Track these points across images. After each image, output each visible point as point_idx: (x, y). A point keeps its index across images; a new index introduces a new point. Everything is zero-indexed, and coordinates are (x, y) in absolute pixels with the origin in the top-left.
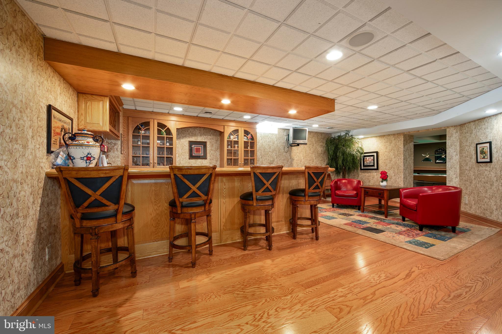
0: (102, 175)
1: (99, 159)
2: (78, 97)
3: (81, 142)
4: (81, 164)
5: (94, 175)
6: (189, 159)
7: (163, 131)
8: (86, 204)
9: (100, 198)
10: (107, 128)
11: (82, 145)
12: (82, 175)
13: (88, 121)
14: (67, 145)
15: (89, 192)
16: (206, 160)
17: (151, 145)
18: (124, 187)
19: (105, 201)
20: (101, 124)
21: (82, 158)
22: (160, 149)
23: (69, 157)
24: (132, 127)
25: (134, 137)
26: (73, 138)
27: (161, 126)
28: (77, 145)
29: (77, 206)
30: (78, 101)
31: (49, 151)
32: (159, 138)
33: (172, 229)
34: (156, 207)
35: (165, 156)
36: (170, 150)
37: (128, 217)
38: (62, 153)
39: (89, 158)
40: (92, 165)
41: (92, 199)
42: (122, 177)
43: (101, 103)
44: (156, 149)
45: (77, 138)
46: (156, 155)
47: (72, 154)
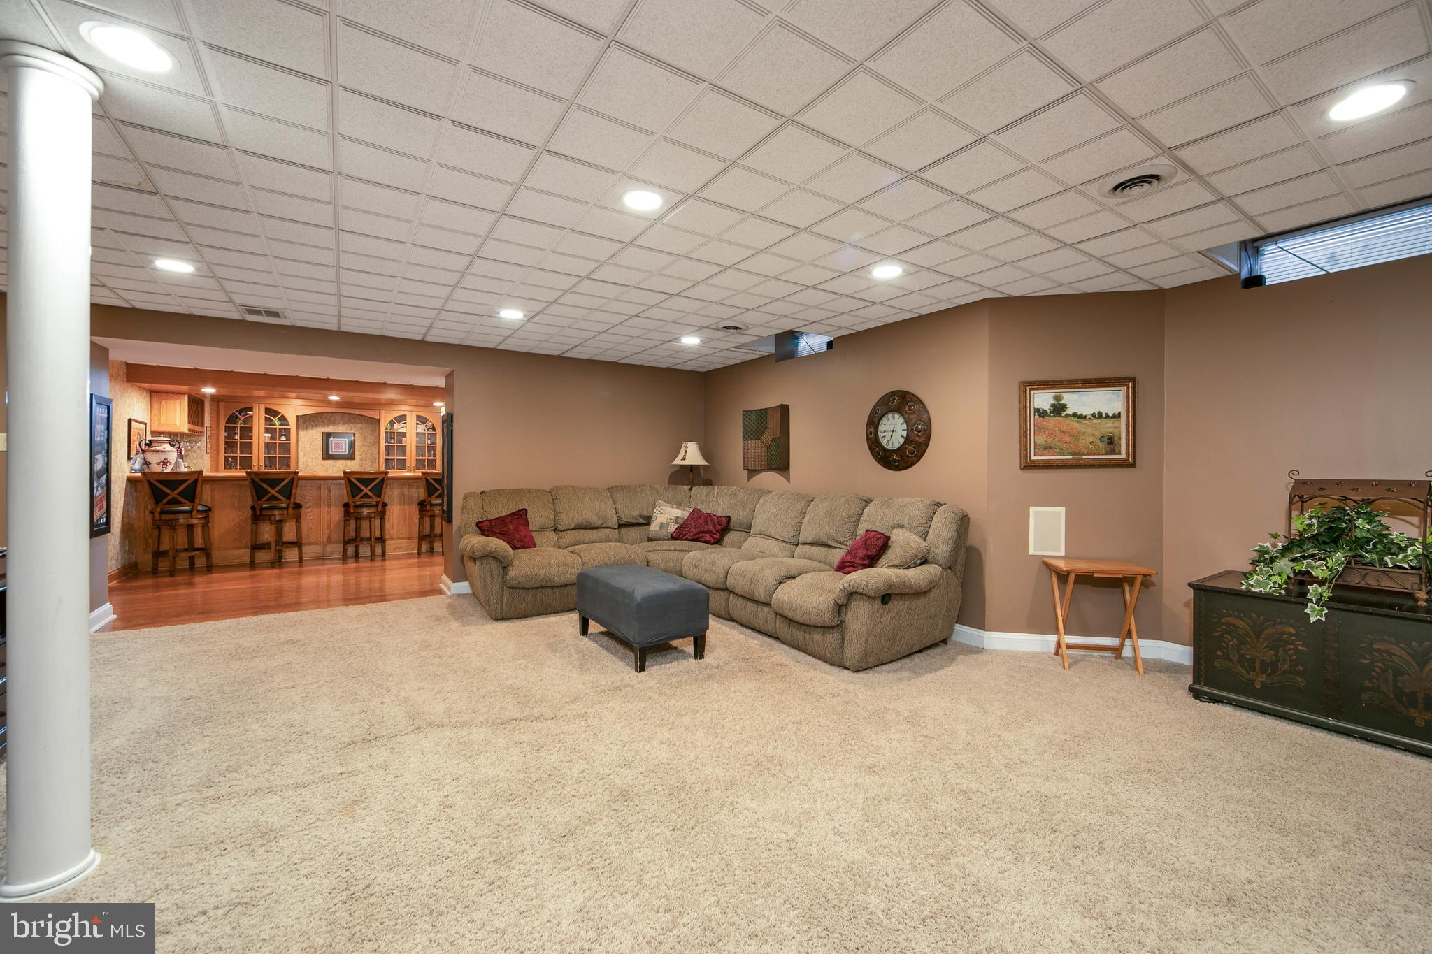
0: (180, 479)
1: (176, 462)
2: (151, 396)
3: (157, 448)
4: (157, 469)
5: (173, 478)
6: (323, 459)
7: (275, 420)
8: (165, 501)
9: (177, 497)
10: (185, 428)
11: (158, 451)
12: (161, 478)
13: (162, 421)
14: (143, 452)
15: (168, 491)
16: (353, 461)
17: (255, 441)
18: (199, 489)
19: (182, 499)
20: (178, 424)
21: (158, 464)
22: (270, 447)
23: (146, 463)
24: (225, 415)
25: (228, 429)
26: (150, 444)
27: (271, 412)
28: (153, 451)
29: (157, 502)
30: (151, 401)
31: (129, 458)
32: (268, 431)
33: (255, 533)
34: (239, 513)
35: (278, 456)
36: (286, 448)
37: (205, 516)
38: (138, 459)
39: (165, 463)
40: (169, 470)
41: (170, 497)
42: (196, 481)
43: (178, 401)
44: (263, 446)
45: (153, 444)
46: (263, 454)
47: (148, 460)
